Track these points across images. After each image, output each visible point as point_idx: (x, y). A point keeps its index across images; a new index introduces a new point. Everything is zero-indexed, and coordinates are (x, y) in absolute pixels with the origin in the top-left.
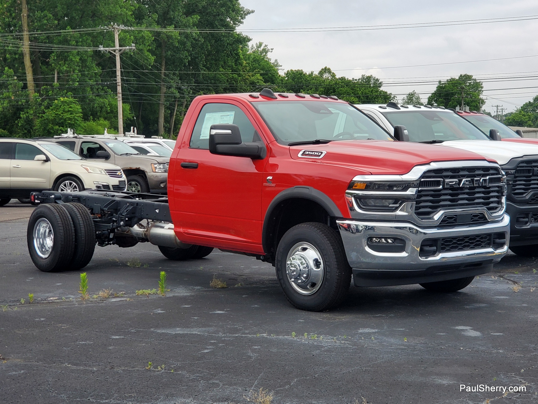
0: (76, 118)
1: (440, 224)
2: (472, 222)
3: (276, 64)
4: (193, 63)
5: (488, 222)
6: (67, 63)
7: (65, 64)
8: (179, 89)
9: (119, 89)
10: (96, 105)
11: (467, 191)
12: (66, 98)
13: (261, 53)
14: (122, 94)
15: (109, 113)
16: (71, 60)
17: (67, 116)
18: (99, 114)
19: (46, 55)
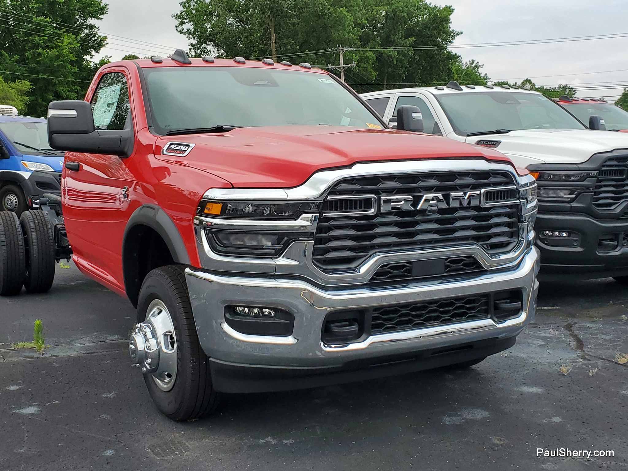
1: (372, 279)
2: (447, 272)
3: (485, 77)
5: (484, 272)
11: (437, 216)
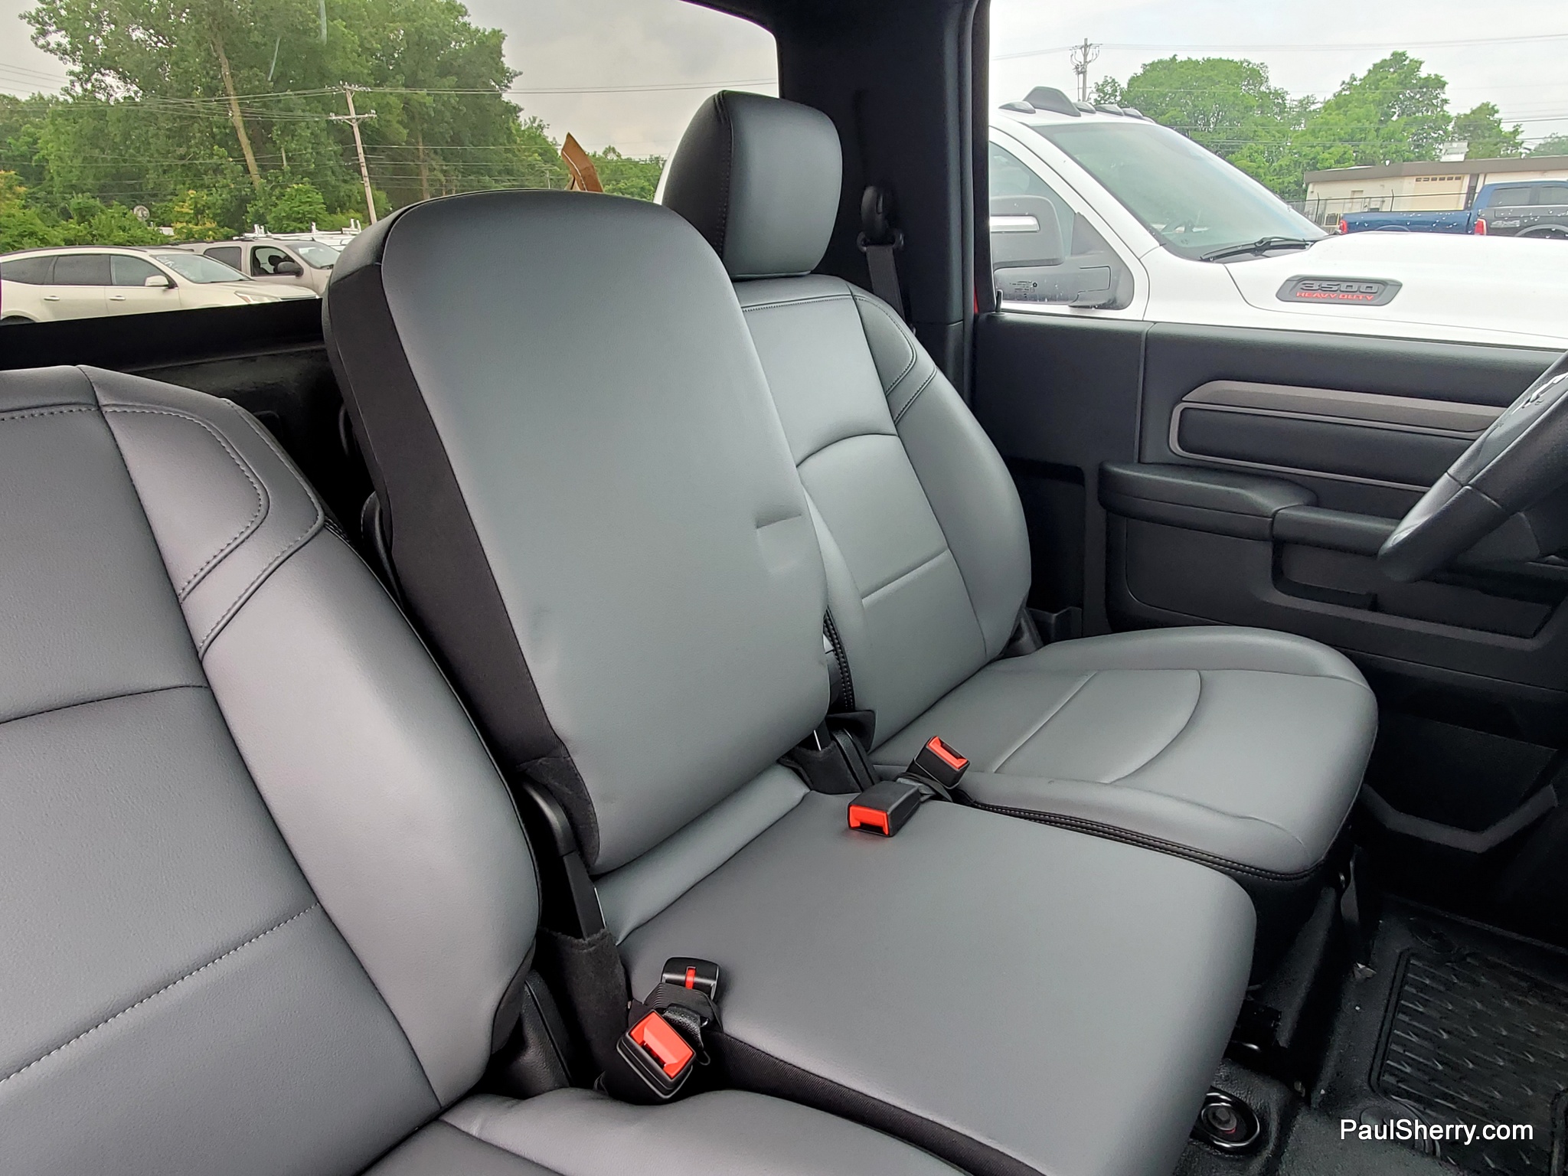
0: (318, 210)
4: (456, 140)
6: (296, 138)
7: (293, 139)
8: (444, 172)
9: (364, 171)
10: (342, 194)
12: (300, 185)
13: (537, 129)
14: (369, 177)
15: (360, 203)
16: (301, 136)
17: (307, 208)
18: (348, 204)
19: (268, 126)
